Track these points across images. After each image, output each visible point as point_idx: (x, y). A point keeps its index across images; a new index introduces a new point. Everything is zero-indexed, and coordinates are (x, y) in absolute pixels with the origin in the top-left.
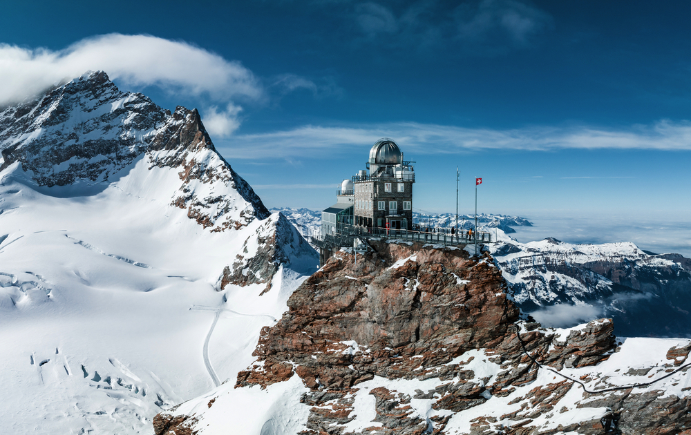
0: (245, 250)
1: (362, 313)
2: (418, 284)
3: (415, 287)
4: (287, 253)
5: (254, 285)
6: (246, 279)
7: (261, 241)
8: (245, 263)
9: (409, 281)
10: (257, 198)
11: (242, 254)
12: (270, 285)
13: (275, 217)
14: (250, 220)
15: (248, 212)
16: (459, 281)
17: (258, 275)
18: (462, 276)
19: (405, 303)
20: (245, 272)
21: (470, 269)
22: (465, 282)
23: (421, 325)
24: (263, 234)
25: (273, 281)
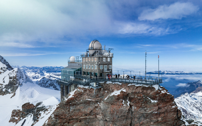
0: (4, 82)
1: (98, 116)
2: (129, 102)
3: (128, 104)
4: (21, 82)
5: (8, 94)
6: (4, 92)
7: (10, 78)
8: (4, 87)
9: (124, 101)
10: (7, 63)
11: (2, 83)
12: (15, 94)
13: (16, 69)
14: (5, 71)
15: (4, 68)
16: (152, 101)
17: (9, 90)
18: (154, 99)
19: (123, 112)
20: (4, 90)
21: (157, 95)
22: (156, 101)
23: (133, 121)
24: (11, 76)
25: (16, 92)
